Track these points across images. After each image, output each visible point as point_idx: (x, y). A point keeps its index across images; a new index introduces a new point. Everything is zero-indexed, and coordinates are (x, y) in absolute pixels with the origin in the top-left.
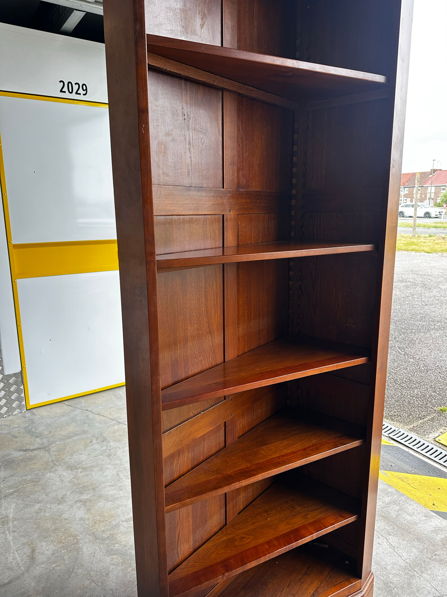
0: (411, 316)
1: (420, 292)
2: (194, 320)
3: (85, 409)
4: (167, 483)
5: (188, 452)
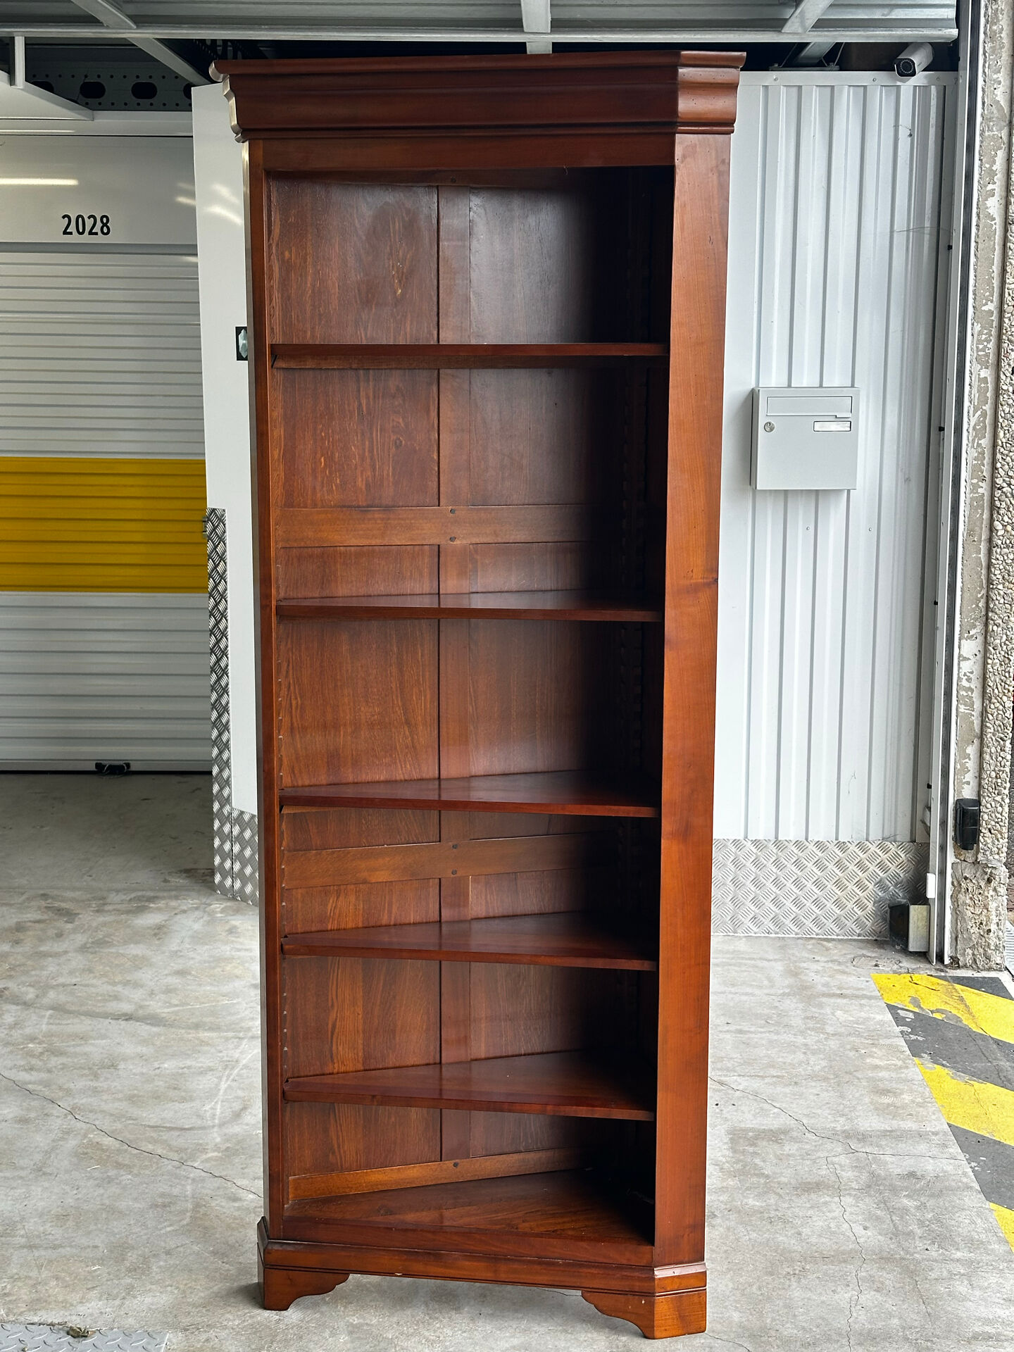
2: (374, 699)
4: (314, 929)
5: (357, 898)
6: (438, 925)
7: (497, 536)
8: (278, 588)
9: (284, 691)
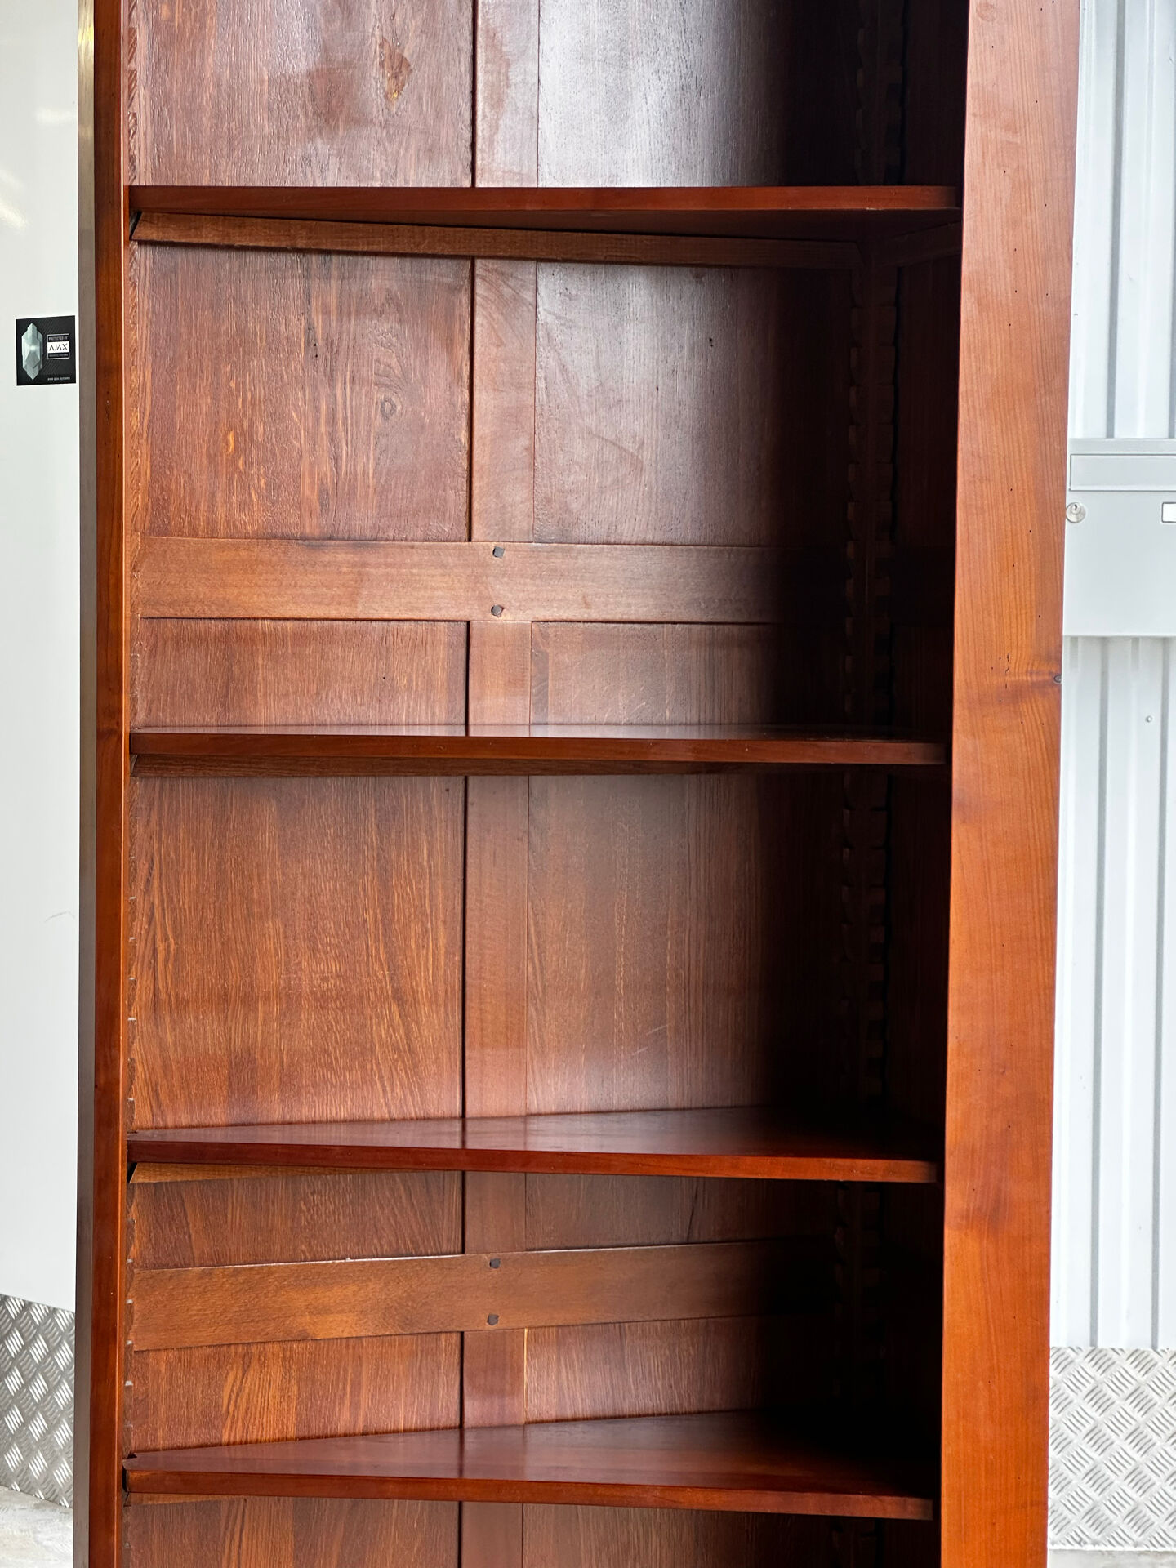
2: (329, 944)
4: (192, 1440)
5: (287, 1372)
6: (456, 1435)
7: (587, 605)
8: (134, 700)
9: (140, 924)
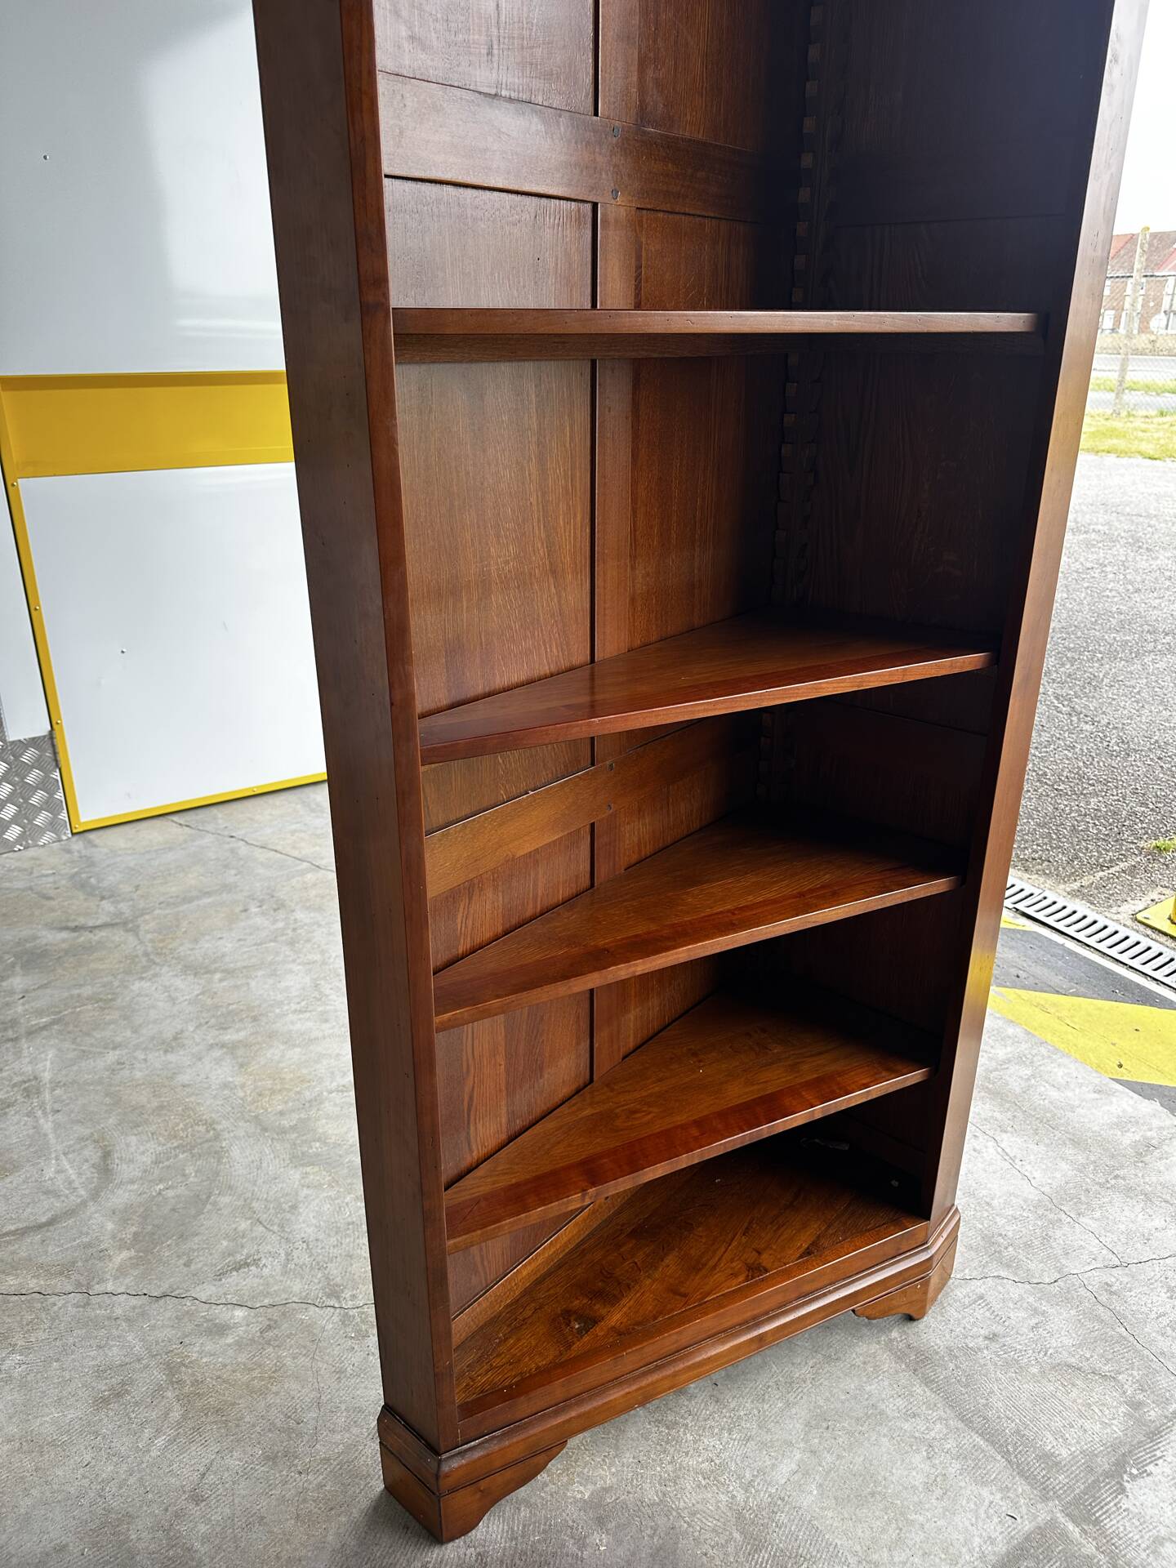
0: (1093, 620)
1: (1124, 559)
2: (508, 530)
3: (226, 833)
4: (440, 963)
5: (495, 892)
6: (590, 894)
